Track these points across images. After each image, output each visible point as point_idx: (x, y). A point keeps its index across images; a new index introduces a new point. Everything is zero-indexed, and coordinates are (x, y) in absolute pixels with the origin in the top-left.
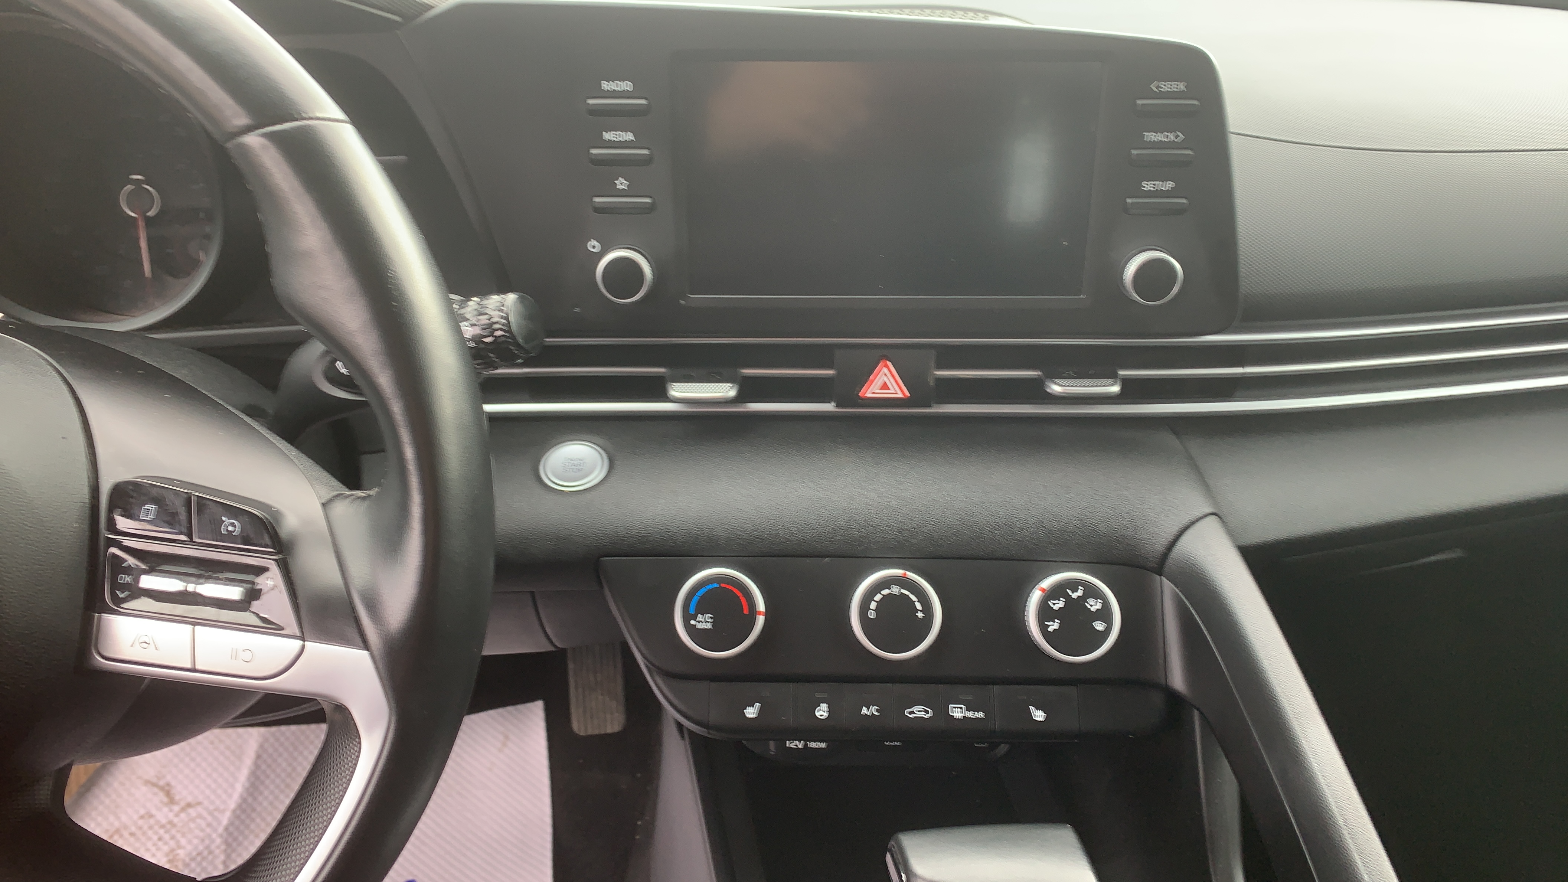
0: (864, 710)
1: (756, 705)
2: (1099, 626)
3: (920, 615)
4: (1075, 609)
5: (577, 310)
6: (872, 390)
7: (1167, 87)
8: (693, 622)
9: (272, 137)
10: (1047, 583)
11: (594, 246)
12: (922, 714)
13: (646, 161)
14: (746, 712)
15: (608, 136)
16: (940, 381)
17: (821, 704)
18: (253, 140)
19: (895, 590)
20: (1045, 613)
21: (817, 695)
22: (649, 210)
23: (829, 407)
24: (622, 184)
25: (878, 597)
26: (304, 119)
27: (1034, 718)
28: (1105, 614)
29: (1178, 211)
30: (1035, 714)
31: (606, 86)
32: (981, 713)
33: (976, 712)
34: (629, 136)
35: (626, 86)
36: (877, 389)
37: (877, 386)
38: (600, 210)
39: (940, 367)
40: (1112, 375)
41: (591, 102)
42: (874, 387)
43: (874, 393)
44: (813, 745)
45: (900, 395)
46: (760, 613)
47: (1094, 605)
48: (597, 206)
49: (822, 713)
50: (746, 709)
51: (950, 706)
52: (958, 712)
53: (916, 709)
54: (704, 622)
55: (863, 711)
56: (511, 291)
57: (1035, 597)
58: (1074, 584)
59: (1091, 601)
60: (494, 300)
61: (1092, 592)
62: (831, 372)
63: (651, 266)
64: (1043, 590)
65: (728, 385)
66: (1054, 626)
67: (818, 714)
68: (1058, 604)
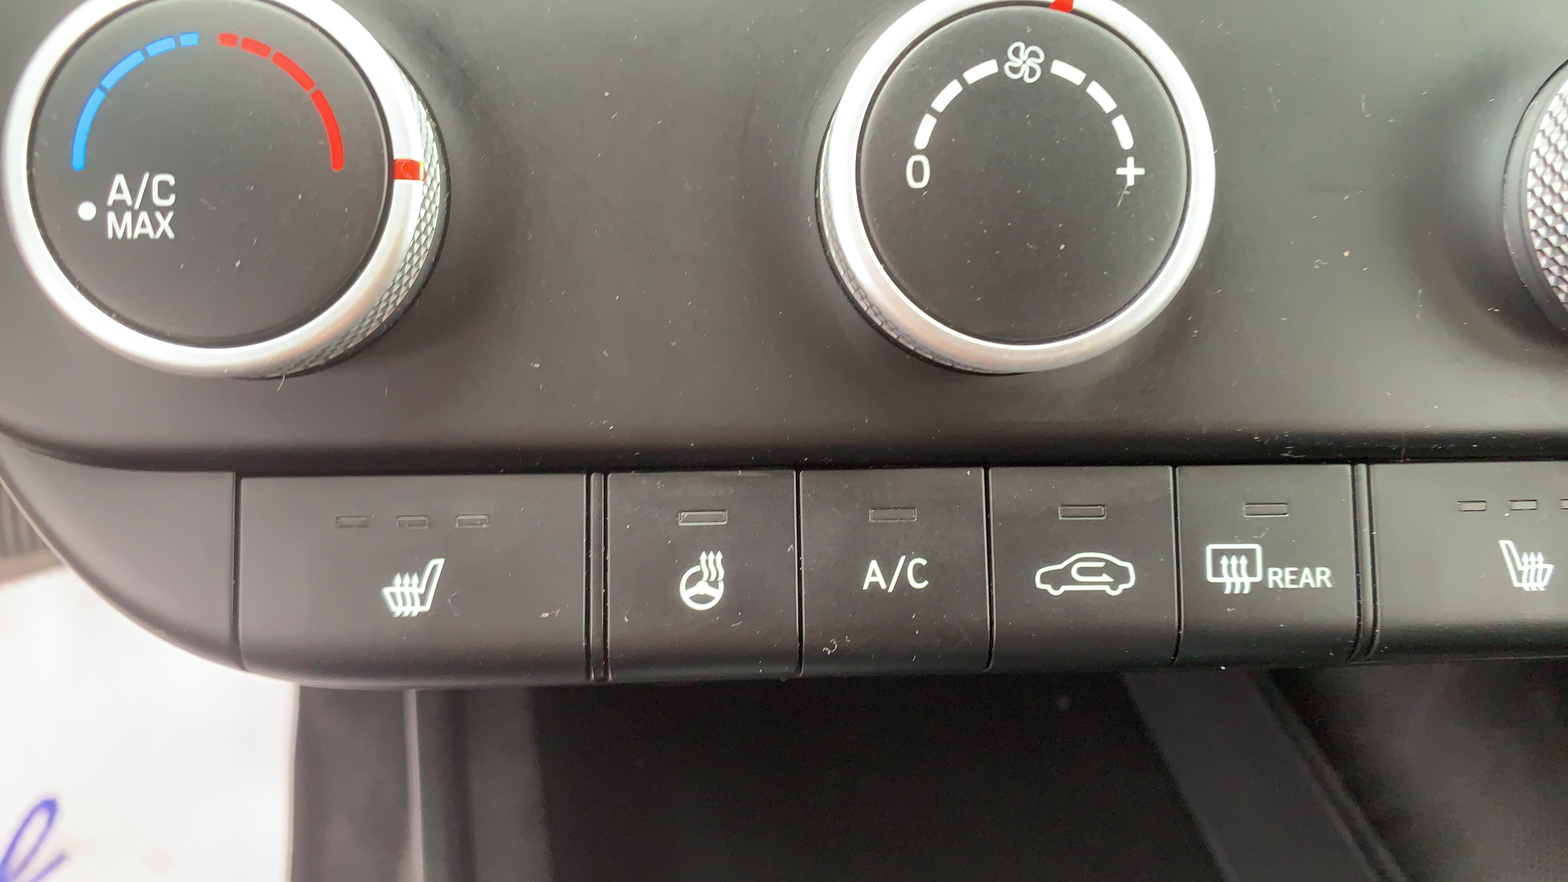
0: (874, 574)
1: (435, 567)
3: (1130, 171)
12: (1102, 584)
14: (393, 595)
17: (703, 556)
21: (686, 519)
27: (1516, 584)
30: (1520, 568)
32: (1323, 573)
33: (1307, 571)
46: (410, 170)
49: (702, 588)
50: (390, 584)
51: (1210, 548)
53: (1076, 562)
55: (869, 579)
67: (686, 595)
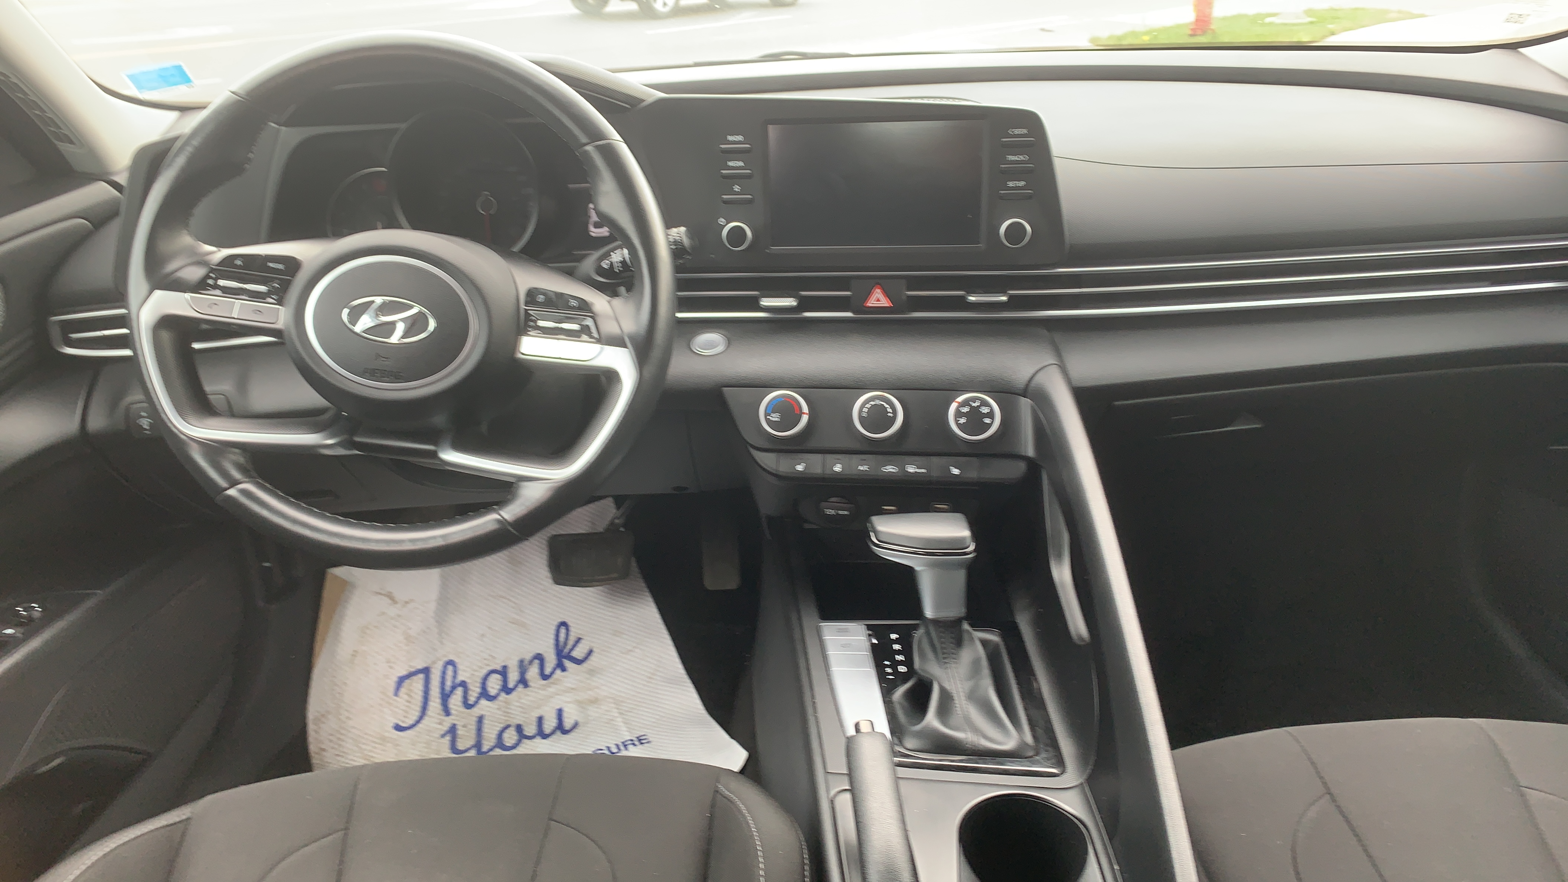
0: (861, 468)
1: (803, 464)
2: (987, 421)
3: (890, 415)
4: (975, 411)
5: (713, 256)
6: (872, 303)
7: (1017, 131)
8: (768, 417)
9: (597, 147)
10: (960, 399)
11: (722, 221)
12: (892, 470)
13: (749, 177)
15: (731, 164)
16: (909, 297)
17: (837, 464)
18: (589, 148)
19: (878, 402)
20: (958, 414)
22: (750, 202)
23: (849, 314)
24: (737, 188)
25: (868, 406)
26: (609, 139)
27: (953, 473)
28: (991, 415)
29: (1030, 197)
30: (953, 471)
31: (730, 138)
32: (924, 470)
33: (921, 469)
34: (741, 164)
35: (740, 138)
36: (874, 301)
37: (873, 300)
38: (726, 202)
39: (909, 290)
40: (1003, 292)
41: (722, 146)
42: (871, 301)
43: (873, 304)
44: (841, 512)
45: (887, 305)
46: (804, 413)
47: (985, 410)
48: (724, 200)
49: (837, 469)
51: (907, 466)
52: (911, 469)
53: (887, 467)
54: (775, 417)
56: (684, 226)
57: (954, 406)
58: (974, 399)
59: (983, 408)
60: (674, 230)
61: (984, 403)
62: (849, 293)
63: (751, 231)
64: (959, 403)
65: (792, 299)
66: (962, 421)
67: (835, 469)
68: (965, 410)
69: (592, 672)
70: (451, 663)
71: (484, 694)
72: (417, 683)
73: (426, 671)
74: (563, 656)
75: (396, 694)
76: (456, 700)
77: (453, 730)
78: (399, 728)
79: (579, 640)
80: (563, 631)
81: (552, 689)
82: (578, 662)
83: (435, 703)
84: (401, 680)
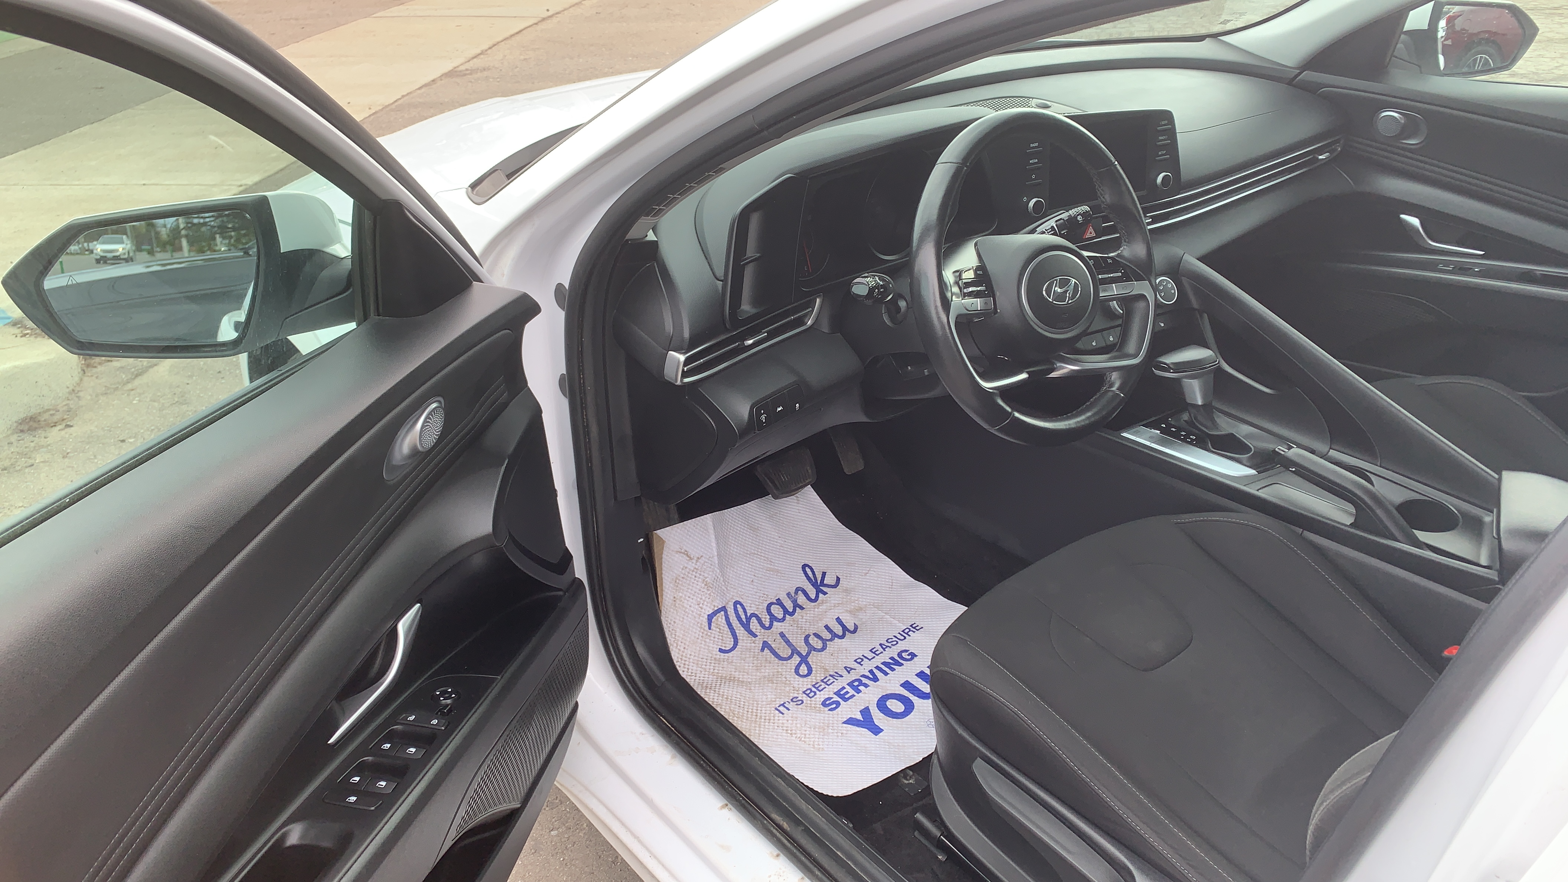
69: (847, 591)
70: (736, 603)
71: (773, 618)
72: (720, 618)
73: (724, 609)
74: (819, 585)
75: (710, 628)
76: (754, 625)
77: (766, 645)
78: (721, 650)
79: (824, 574)
80: (808, 570)
81: (824, 607)
82: (835, 586)
83: (741, 632)
84: (710, 618)
